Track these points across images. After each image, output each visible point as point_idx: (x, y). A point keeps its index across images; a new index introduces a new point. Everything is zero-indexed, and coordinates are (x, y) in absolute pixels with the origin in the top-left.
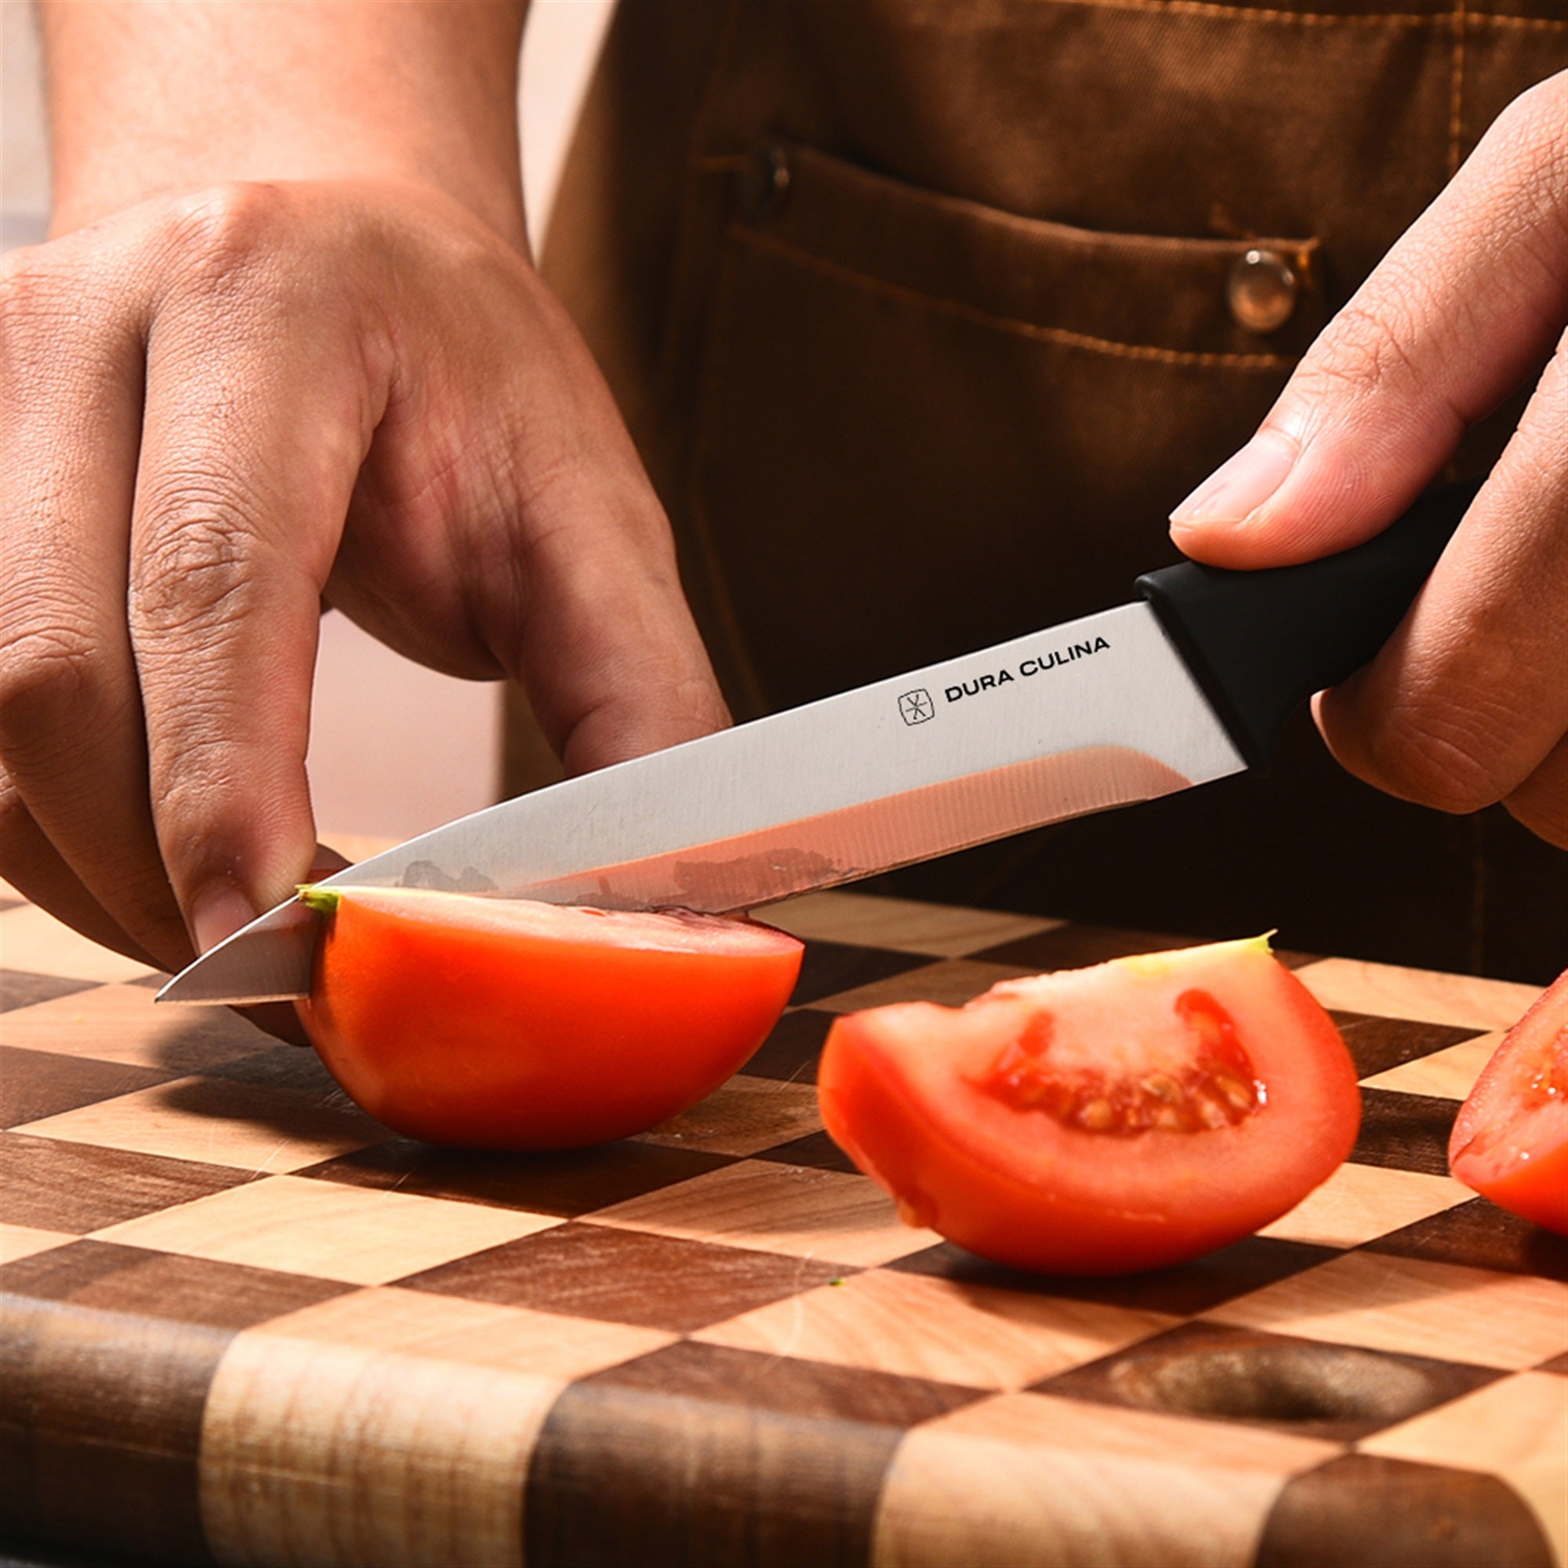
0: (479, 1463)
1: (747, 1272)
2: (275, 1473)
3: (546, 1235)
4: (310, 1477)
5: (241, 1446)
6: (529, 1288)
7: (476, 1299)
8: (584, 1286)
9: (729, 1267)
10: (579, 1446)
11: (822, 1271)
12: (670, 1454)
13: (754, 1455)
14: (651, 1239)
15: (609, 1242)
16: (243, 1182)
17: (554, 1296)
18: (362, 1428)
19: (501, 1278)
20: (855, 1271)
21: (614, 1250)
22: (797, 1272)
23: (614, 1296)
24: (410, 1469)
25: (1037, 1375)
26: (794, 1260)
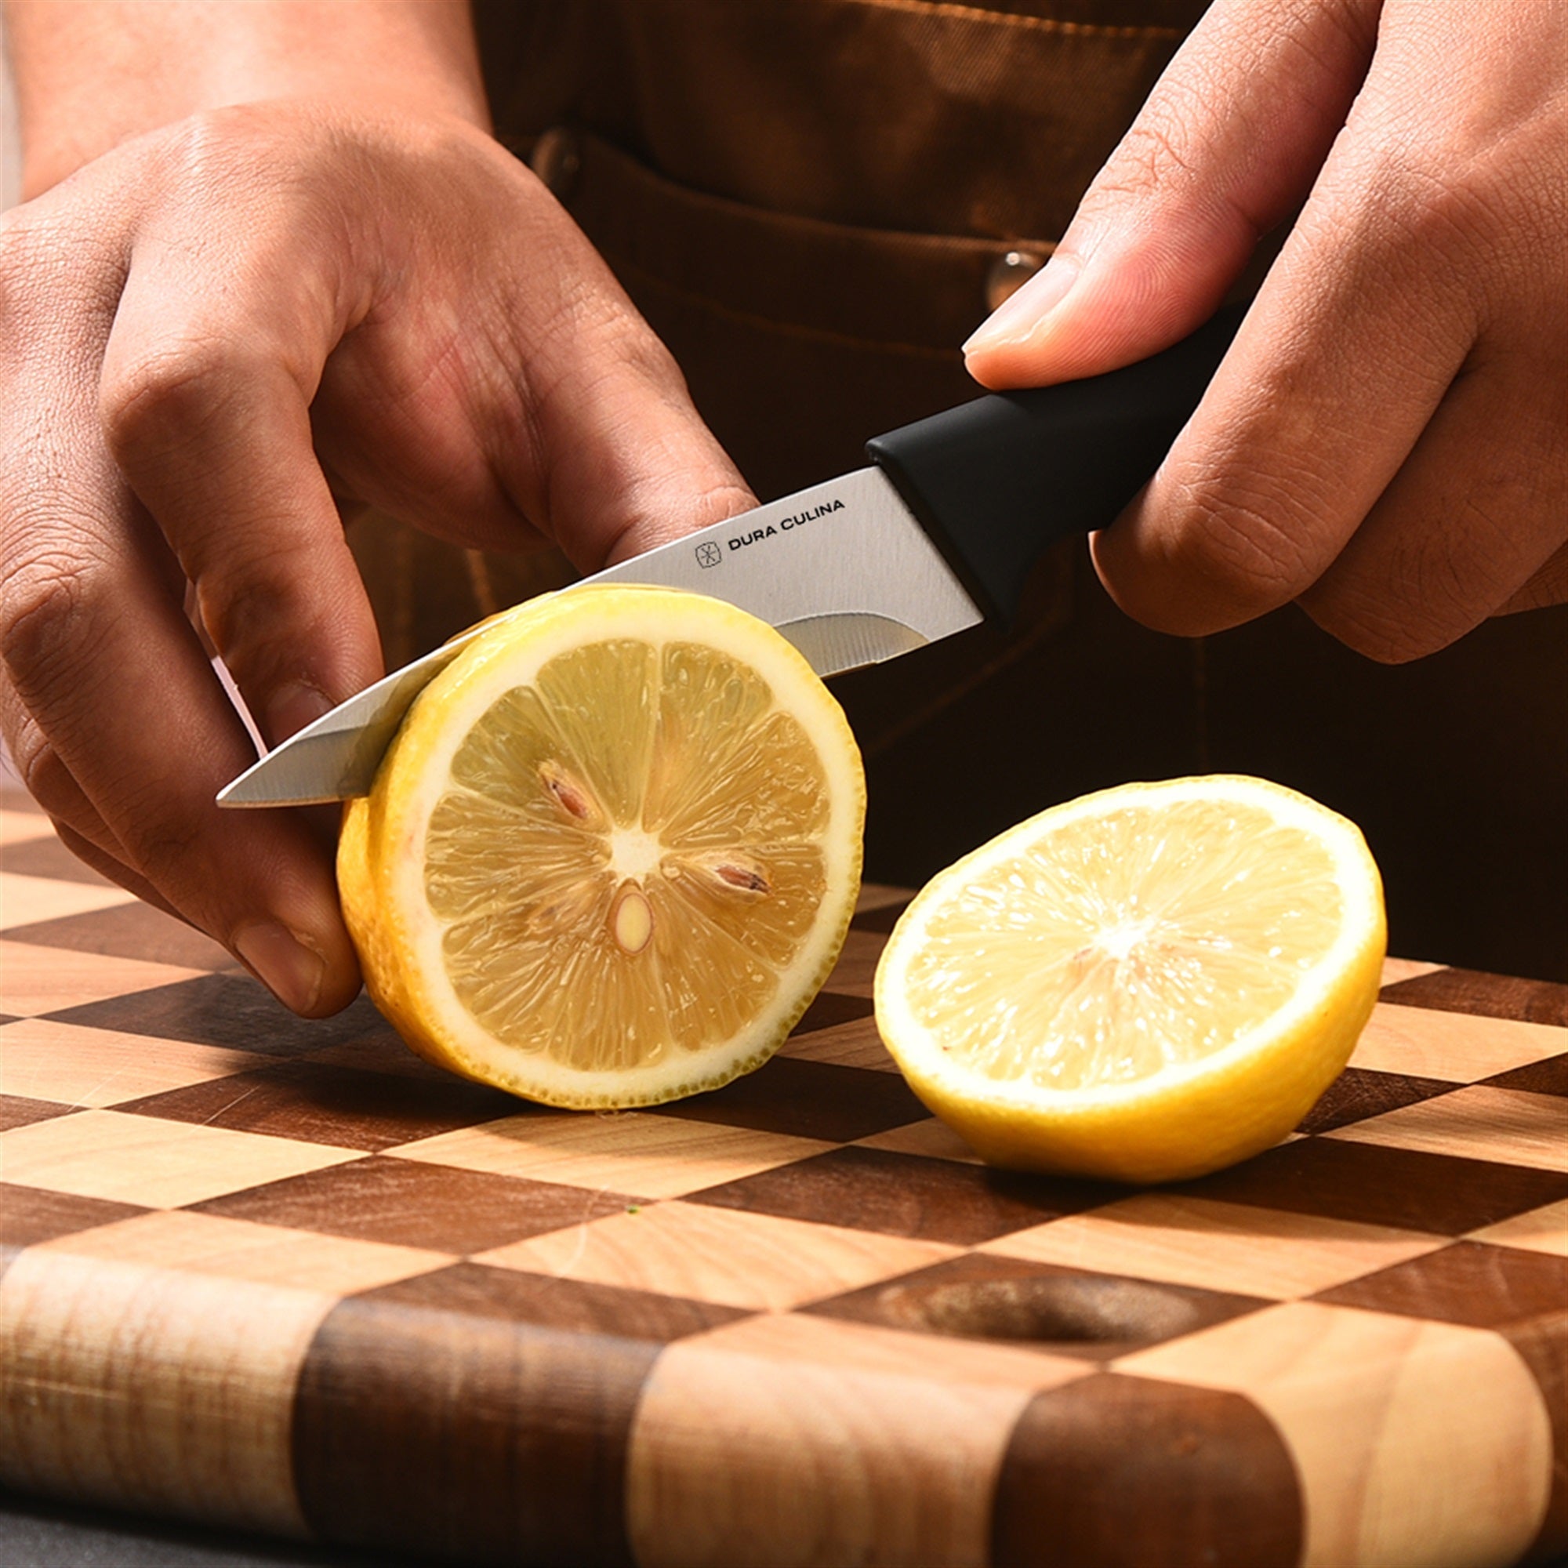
0: (250, 1376)
1: (539, 1202)
2: (53, 1386)
3: (348, 1167)
4: (87, 1391)
5: (20, 1359)
6: (321, 1213)
7: (265, 1223)
8: (374, 1212)
9: (523, 1197)
10: (347, 1360)
11: (614, 1202)
12: (434, 1369)
13: (516, 1369)
14: (451, 1172)
15: (410, 1173)
16: (57, 1115)
17: (343, 1221)
18: (138, 1342)
19: (295, 1204)
20: (647, 1202)
21: (412, 1181)
22: (590, 1203)
23: (405, 1222)
24: (183, 1382)
25: (805, 1298)
26: (589, 1192)
